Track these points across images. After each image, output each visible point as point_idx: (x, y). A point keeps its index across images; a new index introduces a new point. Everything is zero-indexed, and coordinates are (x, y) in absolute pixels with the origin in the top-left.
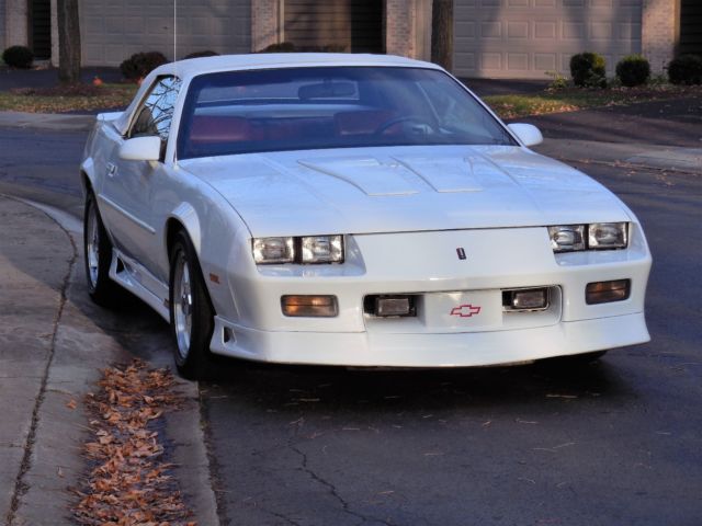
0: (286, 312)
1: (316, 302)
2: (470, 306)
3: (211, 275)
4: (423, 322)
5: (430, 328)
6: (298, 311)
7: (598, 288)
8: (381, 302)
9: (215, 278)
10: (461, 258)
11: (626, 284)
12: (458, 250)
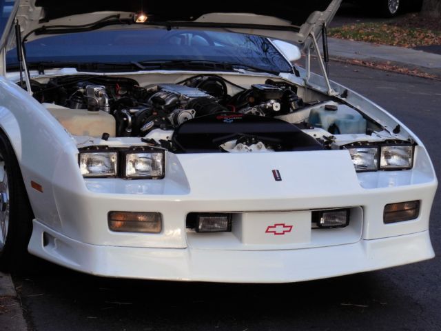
0: (112, 228)
1: (141, 218)
2: (283, 225)
3: (32, 182)
4: (240, 239)
5: (246, 245)
6: (123, 226)
7: (394, 208)
8: (202, 218)
9: (36, 186)
10: (276, 179)
11: (416, 205)
12: (274, 172)
